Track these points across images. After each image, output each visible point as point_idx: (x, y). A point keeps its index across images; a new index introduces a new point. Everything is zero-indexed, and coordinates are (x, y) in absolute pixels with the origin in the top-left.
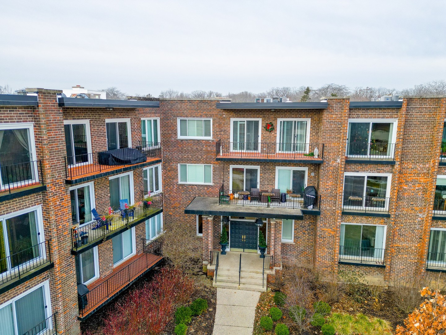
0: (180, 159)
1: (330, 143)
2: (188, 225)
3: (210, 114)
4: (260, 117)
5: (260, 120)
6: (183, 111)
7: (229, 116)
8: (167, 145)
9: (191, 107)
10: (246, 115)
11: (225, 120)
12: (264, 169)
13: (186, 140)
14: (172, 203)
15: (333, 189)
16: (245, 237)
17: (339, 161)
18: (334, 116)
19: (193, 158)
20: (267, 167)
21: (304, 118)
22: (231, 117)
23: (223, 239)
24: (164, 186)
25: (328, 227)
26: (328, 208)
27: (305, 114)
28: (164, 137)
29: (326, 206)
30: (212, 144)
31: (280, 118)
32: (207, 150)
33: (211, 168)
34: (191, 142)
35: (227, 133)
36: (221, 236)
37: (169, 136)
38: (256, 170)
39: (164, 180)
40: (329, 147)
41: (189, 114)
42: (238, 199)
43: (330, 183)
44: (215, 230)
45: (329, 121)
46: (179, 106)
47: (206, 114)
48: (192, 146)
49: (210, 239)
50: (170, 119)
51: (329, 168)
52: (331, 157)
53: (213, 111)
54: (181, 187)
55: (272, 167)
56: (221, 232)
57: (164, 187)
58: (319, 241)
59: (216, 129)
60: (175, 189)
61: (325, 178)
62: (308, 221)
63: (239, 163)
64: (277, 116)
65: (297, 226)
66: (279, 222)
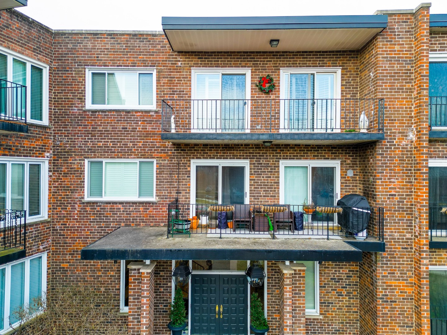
0: (89, 149)
1: (392, 102)
2: (103, 289)
3: (151, 61)
4: (248, 67)
5: (248, 72)
6: (97, 54)
7: (188, 64)
8: (63, 122)
9: (114, 46)
10: (221, 61)
11: (180, 72)
12: (257, 166)
13: (103, 111)
14: (69, 243)
15: (403, 195)
16: (221, 310)
17: (412, 136)
18: (397, 48)
19: (115, 147)
20: (263, 161)
21: (329, 66)
22: (193, 67)
23: (176, 315)
24: (52, 207)
25: (399, 276)
26: (396, 235)
27: (330, 61)
28: (57, 107)
29: (392, 232)
30: (155, 118)
31: (284, 67)
32: (144, 131)
33: (153, 167)
34: (113, 115)
35: (185, 97)
36: (172, 309)
37: (67, 104)
38: (242, 169)
39: (53, 194)
40: (390, 108)
41: (111, 60)
42: (208, 226)
43: (396, 182)
44: (160, 298)
45: (387, 57)
46: (90, 45)
47: (143, 61)
48: (115, 123)
49: (144, 321)
50: (71, 71)
51: (394, 151)
52: (396, 129)
53: (158, 55)
54: (88, 209)
55: (273, 161)
56: (173, 300)
57: (54, 209)
58: (382, 309)
59: (164, 89)
60: (76, 212)
61: (386, 173)
62: (346, 268)
63: (209, 156)
64: (279, 64)
65: (325, 279)
66: (300, 270)
